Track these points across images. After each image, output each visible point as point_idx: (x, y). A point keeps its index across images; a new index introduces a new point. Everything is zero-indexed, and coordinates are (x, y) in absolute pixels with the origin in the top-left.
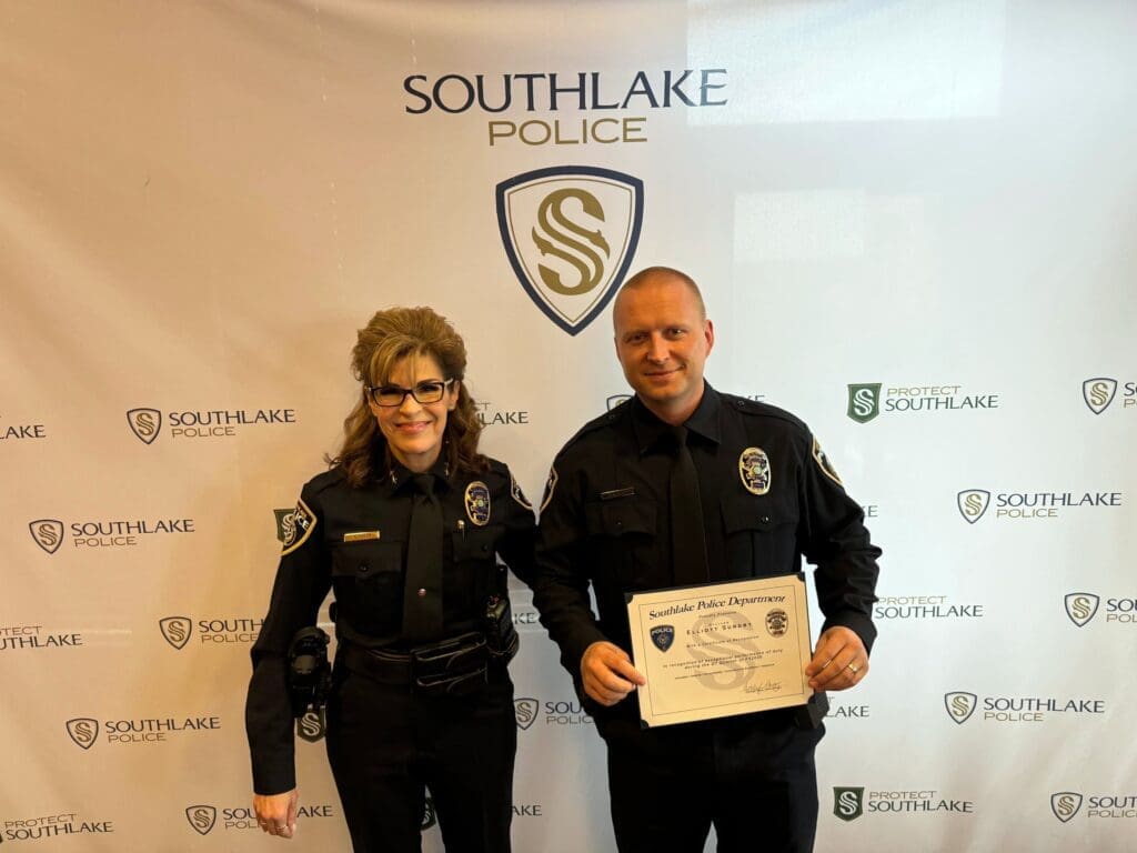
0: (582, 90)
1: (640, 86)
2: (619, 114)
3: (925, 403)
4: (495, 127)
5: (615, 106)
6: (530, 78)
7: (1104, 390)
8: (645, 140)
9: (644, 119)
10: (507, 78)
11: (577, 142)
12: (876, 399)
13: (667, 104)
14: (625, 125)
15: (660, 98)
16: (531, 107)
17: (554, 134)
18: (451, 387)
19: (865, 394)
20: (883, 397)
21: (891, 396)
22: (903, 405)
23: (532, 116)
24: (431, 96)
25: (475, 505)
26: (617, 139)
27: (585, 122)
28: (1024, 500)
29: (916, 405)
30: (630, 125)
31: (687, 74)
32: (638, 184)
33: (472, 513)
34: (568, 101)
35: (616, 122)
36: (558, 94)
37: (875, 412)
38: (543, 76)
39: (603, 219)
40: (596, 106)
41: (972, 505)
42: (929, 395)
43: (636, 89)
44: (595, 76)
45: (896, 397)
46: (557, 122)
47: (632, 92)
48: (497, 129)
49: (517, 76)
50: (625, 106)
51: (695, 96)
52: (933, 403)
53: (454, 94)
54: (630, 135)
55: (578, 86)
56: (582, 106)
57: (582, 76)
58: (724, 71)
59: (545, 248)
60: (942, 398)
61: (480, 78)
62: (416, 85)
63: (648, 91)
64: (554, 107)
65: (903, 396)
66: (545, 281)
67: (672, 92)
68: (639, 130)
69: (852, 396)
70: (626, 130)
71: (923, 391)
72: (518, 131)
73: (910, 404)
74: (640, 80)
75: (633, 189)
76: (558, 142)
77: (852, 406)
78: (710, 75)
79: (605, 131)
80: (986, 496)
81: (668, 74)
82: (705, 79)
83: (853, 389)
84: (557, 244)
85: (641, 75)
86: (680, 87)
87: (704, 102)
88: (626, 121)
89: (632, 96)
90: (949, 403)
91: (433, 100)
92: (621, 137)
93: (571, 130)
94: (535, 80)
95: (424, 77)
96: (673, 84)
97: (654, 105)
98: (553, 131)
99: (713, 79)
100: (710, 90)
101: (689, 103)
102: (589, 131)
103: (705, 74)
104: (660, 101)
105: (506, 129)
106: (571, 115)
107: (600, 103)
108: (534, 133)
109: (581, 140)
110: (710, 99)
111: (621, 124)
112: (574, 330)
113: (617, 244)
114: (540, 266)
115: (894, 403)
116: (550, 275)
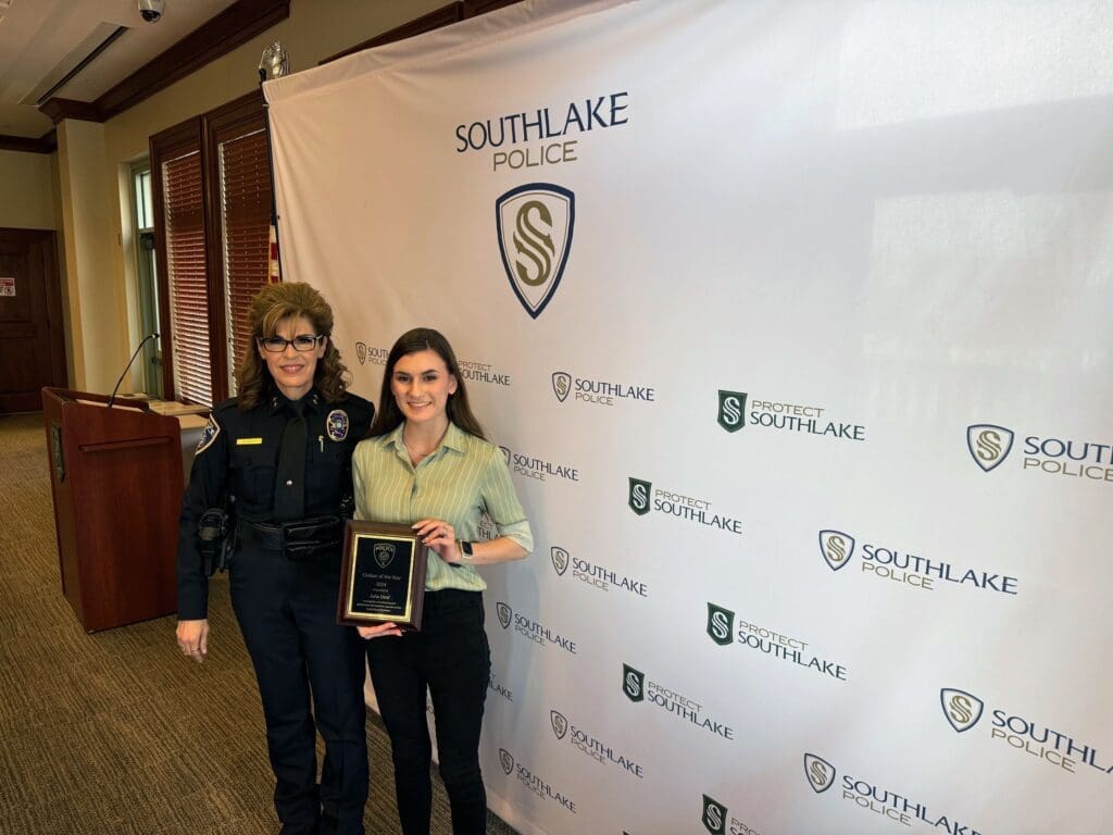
0: (540, 123)
1: (573, 116)
2: (560, 140)
3: (788, 421)
4: (497, 157)
5: (559, 134)
6: (512, 118)
7: (996, 442)
8: (575, 159)
9: (575, 142)
10: (502, 120)
11: (537, 164)
12: (742, 409)
13: (590, 128)
14: (564, 148)
15: (585, 124)
16: (514, 141)
17: (526, 159)
18: (321, 341)
19: (732, 402)
20: (748, 409)
21: (756, 409)
22: (766, 420)
23: (515, 147)
24: (467, 138)
25: (334, 426)
26: (560, 160)
27: (542, 147)
28: (893, 556)
29: (779, 422)
30: (568, 147)
31: (601, 99)
32: (570, 195)
33: (331, 432)
34: (533, 132)
35: (559, 146)
36: (528, 128)
37: (741, 424)
38: (518, 116)
39: (551, 225)
40: (549, 135)
41: (836, 549)
42: (791, 414)
43: (571, 118)
44: (546, 111)
45: (760, 411)
46: (528, 150)
47: (569, 121)
48: (499, 159)
49: (506, 118)
50: (564, 133)
51: (608, 120)
52: (795, 422)
53: (478, 136)
54: (568, 156)
55: (538, 121)
56: (541, 137)
57: (539, 112)
58: (625, 94)
59: (520, 248)
60: (805, 420)
61: (489, 122)
62: (461, 132)
63: (578, 119)
64: (526, 139)
65: (766, 410)
66: (520, 275)
67: (593, 117)
68: (572, 151)
69: (722, 404)
70: (565, 152)
71: (786, 408)
72: (508, 159)
73: (773, 420)
74: (572, 112)
75: (568, 199)
76: (528, 165)
77: (722, 413)
78: (616, 99)
79: (556, 154)
80: (849, 541)
81: (588, 102)
82: (613, 103)
83: (723, 395)
84: (527, 246)
85: (573, 106)
86: (598, 112)
87: (613, 123)
88: (565, 144)
89: (569, 124)
90: (811, 426)
91: (468, 142)
92: (562, 158)
93: (535, 157)
94: (515, 119)
95: (464, 126)
96: (593, 110)
97: (582, 129)
98: (525, 156)
99: (619, 102)
100: (617, 112)
101: (604, 125)
102: (544, 153)
103: (613, 97)
104: (586, 126)
105: (501, 158)
106: (535, 143)
107: (551, 132)
108: (516, 160)
109: (540, 162)
110: (617, 120)
111: (562, 148)
112: (534, 315)
113: (559, 245)
114: (517, 262)
115: (758, 416)
116: (522, 270)
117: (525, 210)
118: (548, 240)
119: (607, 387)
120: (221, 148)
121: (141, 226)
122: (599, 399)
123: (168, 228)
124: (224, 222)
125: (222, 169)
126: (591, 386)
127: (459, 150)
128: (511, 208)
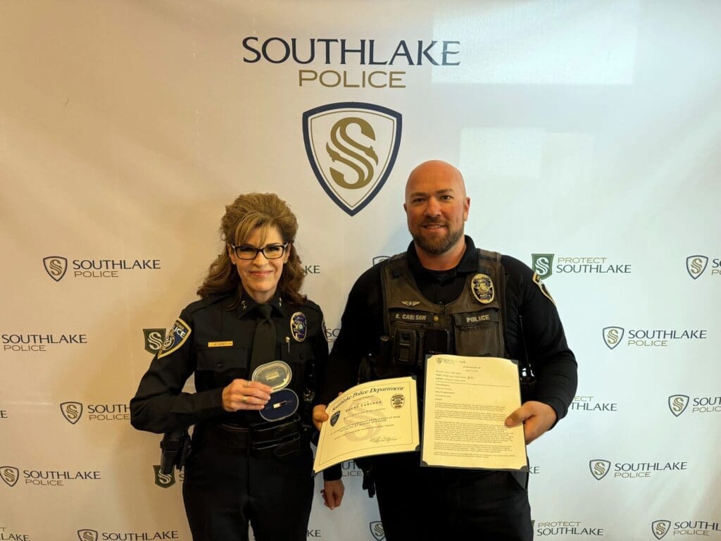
0: (362, 51)
1: (402, 50)
2: (387, 68)
3: (583, 268)
4: (303, 73)
5: (385, 63)
6: (328, 41)
7: (700, 263)
8: (404, 87)
9: (404, 73)
10: (313, 41)
11: (358, 86)
12: (550, 264)
13: (419, 63)
14: (391, 76)
15: (415, 59)
16: (328, 62)
17: (343, 80)
19: (543, 261)
20: (555, 263)
21: (561, 263)
22: (568, 269)
23: (328, 67)
24: (261, 52)
25: (297, 327)
26: (385, 85)
27: (364, 73)
28: (646, 334)
29: (577, 269)
30: (394, 76)
31: (434, 42)
32: (398, 116)
33: (295, 333)
34: (352, 59)
35: (385, 74)
36: (346, 53)
38: (336, 41)
39: (374, 140)
40: (371, 62)
41: (612, 337)
42: (585, 263)
43: (399, 52)
44: (372, 42)
45: (564, 264)
46: (345, 73)
47: (396, 54)
48: (305, 75)
49: (319, 40)
50: (391, 63)
51: (438, 59)
52: (588, 268)
53: (276, 50)
54: (394, 83)
55: (360, 49)
56: (363, 62)
57: (363, 42)
58: (458, 43)
59: (335, 156)
60: (594, 266)
61: (294, 41)
63: (407, 54)
64: (343, 62)
65: (568, 263)
66: (335, 181)
67: (423, 55)
68: (400, 79)
69: (535, 262)
70: (391, 79)
71: (581, 260)
72: (318, 77)
73: (573, 268)
74: (402, 47)
75: (395, 119)
76: (345, 86)
77: (535, 269)
78: (449, 45)
79: (381, 80)
80: (621, 331)
81: (420, 43)
82: (445, 47)
83: (536, 257)
84: (343, 155)
85: (403, 43)
86: (429, 52)
87: (445, 63)
88: (391, 73)
89: (397, 56)
90: (599, 269)
91: (262, 54)
92: (388, 84)
93: (356, 77)
94: (331, 43)
95: (256, 39)
96: (424, 49)
97: (411, 63)
98: (342, 78)
99: (451, 48)
100: (449, 55)
101: (434, 63)
102: (367, 79)
103: (446, 44)
104: (415, 61)
105: (311, 75)
106: (355, 68)
107: (375, 60)
108: (330, 79)
109: (361, 84)
110: (448, 61)
111: (388, 75)
112: (352, 212)
113: (384, 156)
114: (331, 169)
115: (562, 268)
116: (337, 175)
117: (343, 124)
118: (370, 151)
127: (245, 60)
128: (323, 123)
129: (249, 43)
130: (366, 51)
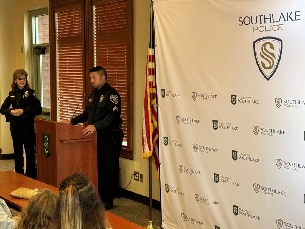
0: (270, 18)
1: (282, 17)
2: (278, 24)
4: (254, 28)
5: (277, 22)
6: (260, 16)
8: (283, 30)
9: (283, 25)
10: (256, 16)
11: (269, 31)
13: (288, 21)
14: (279, 26)
15: (286, 19)
16: (261, 23)
17: (265, 29)
23: (261, 25)
24: (243, 21)
26: (277, 30)
27: (271, 26)
30: (280, 26)
31: (292, 13)
32: (281, 41)
34: (268, 21)
35: (277, 25)
36: (266, 20)
38: (263, 15)
39: (274, 50)
40: (273, 22)
43: (281, 17)
44: (273, 15)
46: (266, 26)
47: (280, 18)
48: (255, 28)
49: (258, 16)
50: (279, 22)
51: (294, 19)
53: (247, 21)
54: (280, 29)
55: (269, 17)
56: (271, 22)
57: (270, 15)
58: (299, 12)
59: (263, 57)
61: (251, 17)
62: (241, 19)
63: (284, 18)
64: (265, 23)
66: (262, 66)
67: (289, 18)
68: (282, 27)
70: (279, 27)
72: (258, 28)
74: (282, 15)
75: (280, 42)
76: (266, 31)
78: (297, 13)
79: (276, 28)
81: (287, 13)
82: (296, 14)
84: (265, 56)
85: (282, 14)
86: (290, 16)
87: (295, 20)
88: (279, 25)
89: (281, 19)
91: (243, 22)
92: (278, 29)
93: (268, 28)
94: (261, 17)
95: (242, 17)
96: (289, 15)
97: (285, 21)
98: (265, 28)
99: (297, 14)
100: (297, 17)
101: (292, 20)
102: (272, 28)
103: (295, 12)
104: (286, 20)
105: (256, 28)
106: (268, 24)
107: (274, 21)
108: (261, 29)
109: (270, 30)
110: (297, 19)
111: (278, 26)
112: (268, 79)
113: (277, 56)
114: (262, 62)
116: (263, 64)
117: (264, 45)
118: (273, 55)
119: (295, 102)
120: (94, 8)
121: (34, 43)
122: (292, 106)
123: (57, 45)
124: (95, 42)
125: (95, 17)
126: (289, 102)
127: (239, 25)
128: (259, 45)
129: (240, 19)
130: (271, 18)
